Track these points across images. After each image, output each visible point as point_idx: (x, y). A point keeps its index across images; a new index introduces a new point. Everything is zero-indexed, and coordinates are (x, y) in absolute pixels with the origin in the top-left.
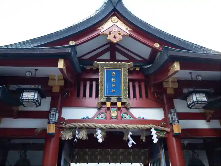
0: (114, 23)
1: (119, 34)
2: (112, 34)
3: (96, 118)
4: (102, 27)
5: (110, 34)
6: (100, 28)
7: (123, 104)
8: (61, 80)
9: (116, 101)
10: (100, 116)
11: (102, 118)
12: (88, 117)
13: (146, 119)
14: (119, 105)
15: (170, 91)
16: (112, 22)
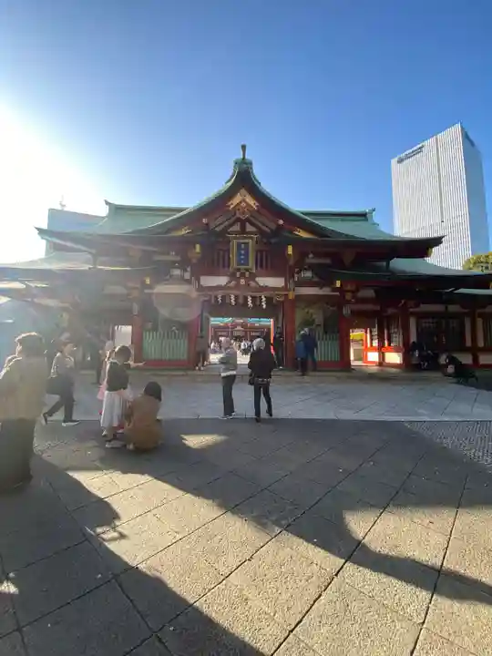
1: (248, 210)
3: (228, 285)
4: (232, 201)
5: (239, 210)
6: (230, 203)
7: (250, 274)
9: (244, 272)
10: (231, 283)
11: (233, 286)
12: (221, 284)
13: (268, 286)
14: (247, 275)
16: (241, 195)
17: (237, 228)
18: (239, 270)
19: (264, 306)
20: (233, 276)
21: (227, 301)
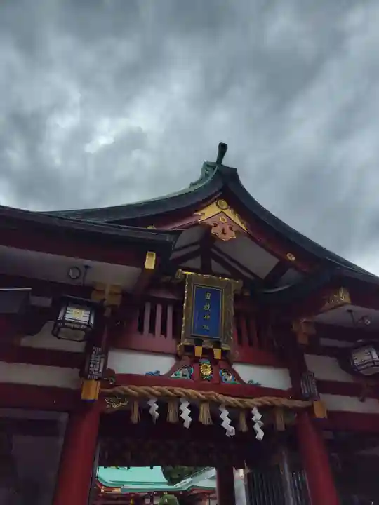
0: (222, 209)
1: (231, 228)
2: (218, 227)
3: (173, 376)
4: (203, 211)
5: (215, 226)
6: (199, 213)
7: (224, 353)
8: (116, 294)
9: (211, 347)
10: (181, 372)
11: (186, 378)
12: (158, 372)
13: (262, 386)
14: (217, 354)
15: (302, 340)
16: (219, 207)
17: (196, 263)
18: (199, 342)
19: (260, 435)
20: (185, 356)
21: (171, 417)
